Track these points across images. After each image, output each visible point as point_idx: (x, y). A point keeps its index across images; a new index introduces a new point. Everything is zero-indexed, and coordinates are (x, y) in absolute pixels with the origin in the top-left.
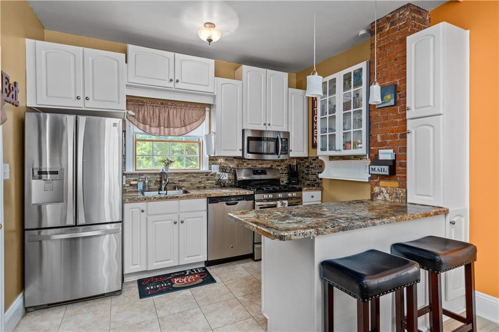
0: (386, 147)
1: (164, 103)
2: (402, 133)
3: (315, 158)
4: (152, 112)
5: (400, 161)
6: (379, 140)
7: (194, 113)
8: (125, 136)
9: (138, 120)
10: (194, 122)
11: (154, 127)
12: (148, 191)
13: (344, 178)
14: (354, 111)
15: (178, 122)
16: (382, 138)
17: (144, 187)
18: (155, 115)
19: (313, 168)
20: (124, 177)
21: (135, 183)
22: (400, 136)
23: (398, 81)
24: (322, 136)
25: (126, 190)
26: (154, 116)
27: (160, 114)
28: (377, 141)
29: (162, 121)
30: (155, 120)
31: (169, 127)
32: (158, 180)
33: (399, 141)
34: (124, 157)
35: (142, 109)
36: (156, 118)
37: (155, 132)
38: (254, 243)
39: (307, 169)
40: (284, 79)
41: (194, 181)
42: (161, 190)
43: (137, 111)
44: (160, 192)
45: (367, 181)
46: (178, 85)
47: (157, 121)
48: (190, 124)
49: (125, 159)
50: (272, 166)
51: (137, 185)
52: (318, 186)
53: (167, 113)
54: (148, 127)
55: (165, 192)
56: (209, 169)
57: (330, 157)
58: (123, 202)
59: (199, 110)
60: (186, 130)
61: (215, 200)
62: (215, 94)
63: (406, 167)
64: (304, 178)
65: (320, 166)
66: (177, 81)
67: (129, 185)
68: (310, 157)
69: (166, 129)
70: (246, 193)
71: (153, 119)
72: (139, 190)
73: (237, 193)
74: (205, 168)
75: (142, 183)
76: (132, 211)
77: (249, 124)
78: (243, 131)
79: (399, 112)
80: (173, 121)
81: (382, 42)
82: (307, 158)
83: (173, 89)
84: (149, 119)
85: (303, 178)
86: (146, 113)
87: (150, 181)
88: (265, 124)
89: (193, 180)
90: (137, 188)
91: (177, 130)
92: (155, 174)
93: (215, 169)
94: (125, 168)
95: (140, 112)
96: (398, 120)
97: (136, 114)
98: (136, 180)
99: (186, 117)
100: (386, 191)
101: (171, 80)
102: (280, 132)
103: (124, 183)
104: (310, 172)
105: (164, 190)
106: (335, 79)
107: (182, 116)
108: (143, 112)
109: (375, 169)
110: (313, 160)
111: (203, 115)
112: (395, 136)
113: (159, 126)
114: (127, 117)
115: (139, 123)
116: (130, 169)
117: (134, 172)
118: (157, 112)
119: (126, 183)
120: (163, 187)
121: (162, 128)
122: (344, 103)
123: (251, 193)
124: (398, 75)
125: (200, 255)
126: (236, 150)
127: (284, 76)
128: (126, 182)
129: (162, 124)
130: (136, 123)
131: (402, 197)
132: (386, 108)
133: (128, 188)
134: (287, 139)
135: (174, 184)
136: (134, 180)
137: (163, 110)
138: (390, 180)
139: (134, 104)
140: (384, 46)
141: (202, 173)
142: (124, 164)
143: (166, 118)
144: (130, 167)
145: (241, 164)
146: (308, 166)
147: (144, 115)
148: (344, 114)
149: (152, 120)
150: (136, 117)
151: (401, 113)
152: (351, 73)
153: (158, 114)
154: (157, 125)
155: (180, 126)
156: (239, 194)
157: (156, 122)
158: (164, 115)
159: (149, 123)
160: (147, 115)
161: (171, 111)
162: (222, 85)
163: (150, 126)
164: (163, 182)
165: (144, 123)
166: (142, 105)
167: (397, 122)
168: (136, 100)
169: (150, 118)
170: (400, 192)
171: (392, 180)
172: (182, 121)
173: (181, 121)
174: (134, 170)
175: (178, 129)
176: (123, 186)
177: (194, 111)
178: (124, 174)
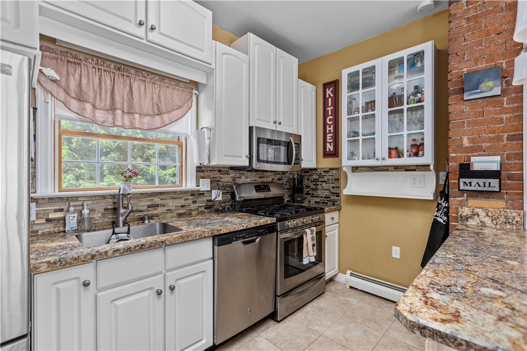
0: (480, 153)
1: (122, 67)
2: (513, 133)
3: (328, 170)
4: (97, 80)
5: (510, 172)
6: (466, 142)
7: (175, 95)
8: (35, 120)
9: (67, 92)
10: (174, 110)
11: (101, 109)
12: (88, 231)
13: (392, 194)
14: (408, 108)
15: (147, 106)
16: (472, 141)
17: (80, 221)
18: (103, 87)
19: (326, 182)
20: (33, 205)
21: (59, 215)
22: (507, 138)
23: (504, 62)
24: (351, 141)
25: (37, 231)
26: (101, 88)
27: (114, 86)
28: (463, 145)
29: (118, 98)
30: (103, 96)
31: (133, 113)
32: (110, 207)
33: (505, 145)
34: (33, 161)
35: (75, 70)
36: (106, 93)
37: (103, 119)
38: (276, 296)
39: (314, 183)
40: (294, 65)
41: (173, 206)
42: (118, 226)
43: (65, 73)
44: (117, 230)
45: (432, 198)
46: (153, 36)
47: (109, 99)
48: (169, 112)
49: (35, 167)
50: (273, 179)
51: (64, 219)
52: (334, 205)
53: (128, 88)
54: (88, 107)
55: (126, 229)
56: (197, 186)
57: (353, 167)
58: (32, 272)
59: (183, 91)
60: (162, 119)
61: (228, 239)
62: (213, 66)
63: (523, 180)
64: (310, 194)
65: (335, 179)
66: (153, 29)
67: (44, 221)
68: (319, 169)
69: (126, 117)
70: (267, 221)
71: (100, 94)
72: (67, 229)
73: (256, 224)
74: (190, 184)
75: (76, 215)
76: (58, 290)
77: (257, 119)
78: (251, 129)
79: (505, 105)
80: (140, 104)
81: (471, 11)
82: (316, 169)
83: (144, 41)
84: (92, 91)
85: (308, 194)
86: (84, 81)
87: (92, 210)
88: (275, 123)
89: (172, 204)
90: (65, 226)
91: (146, 119)
92: (104, 197)
93: (205, 185)
94: (34, 187)
95: (72, 78)
96: (504, 116)
97: (60, 77)
98: (62, 210)
99: (162, 99)
100: (484, 214)
101: (141, 24)
102: (292, 134)
103: (33, 218)
104: (319, 187)
105: (124, 225)
106: (374, 66)
107: (156, 96)
108: (77, 77)
109: (470, 183)
110: (324, 172)
111: (188, 100)
112: (499, 139)
113: (113, 109)
114: (38, 81)
115: (68, 98)
116: (46, 189)
117: (57, 193)
118: (108, 82)
119: (37, 218)
120: (121, 219)
121: (119, 112)
122: (389, 98)
123: (273, 222)
124: (503, 55)
125: (202, 340)
126: (241, 157)
127: (294, 62)
128: (37, 215)
129: (119, 105)
130: (62, 96)
131: (517, 222)
132: (481, 100)
133: (43, 227)
134: (299, 144)
135: (140, 211)
136: (56, 211)
137: (119, 80)
138: (488, 198)
139: (57, 59)
140: (476, 17)
141: (185, 192)
142: (33, 177)
143: (126, 96)
144: (47, 184)
145: (238, 177)
146: (316, 180)
147: (80, 84)
148: (389, 111)
149: (98, 96)
150: (63, 84)
151: (511, 106)
152: (403, 57)
153: (109, 87)
154: (108, 107)
155: (152, 113)
156: (258, 225)
157: (106, 101)
158: (121, 91)
159: (91, 100)
160: (88, 84)
161: (135, 85)
162: (223, 54)
163: (94, 106)
164: (122, 211)
165: (80, 99)
166: (75, 63)
167: (502, 119)
168: (61, 52)
169: (94, 91)
170: (514, 214)
171: (491, 198)
172: (155, 106)
173: (153, 104)
174: (57, 190)
175: (147, 117)
176: (30, 224)
177: (175, 92)
178: (31, 200)
